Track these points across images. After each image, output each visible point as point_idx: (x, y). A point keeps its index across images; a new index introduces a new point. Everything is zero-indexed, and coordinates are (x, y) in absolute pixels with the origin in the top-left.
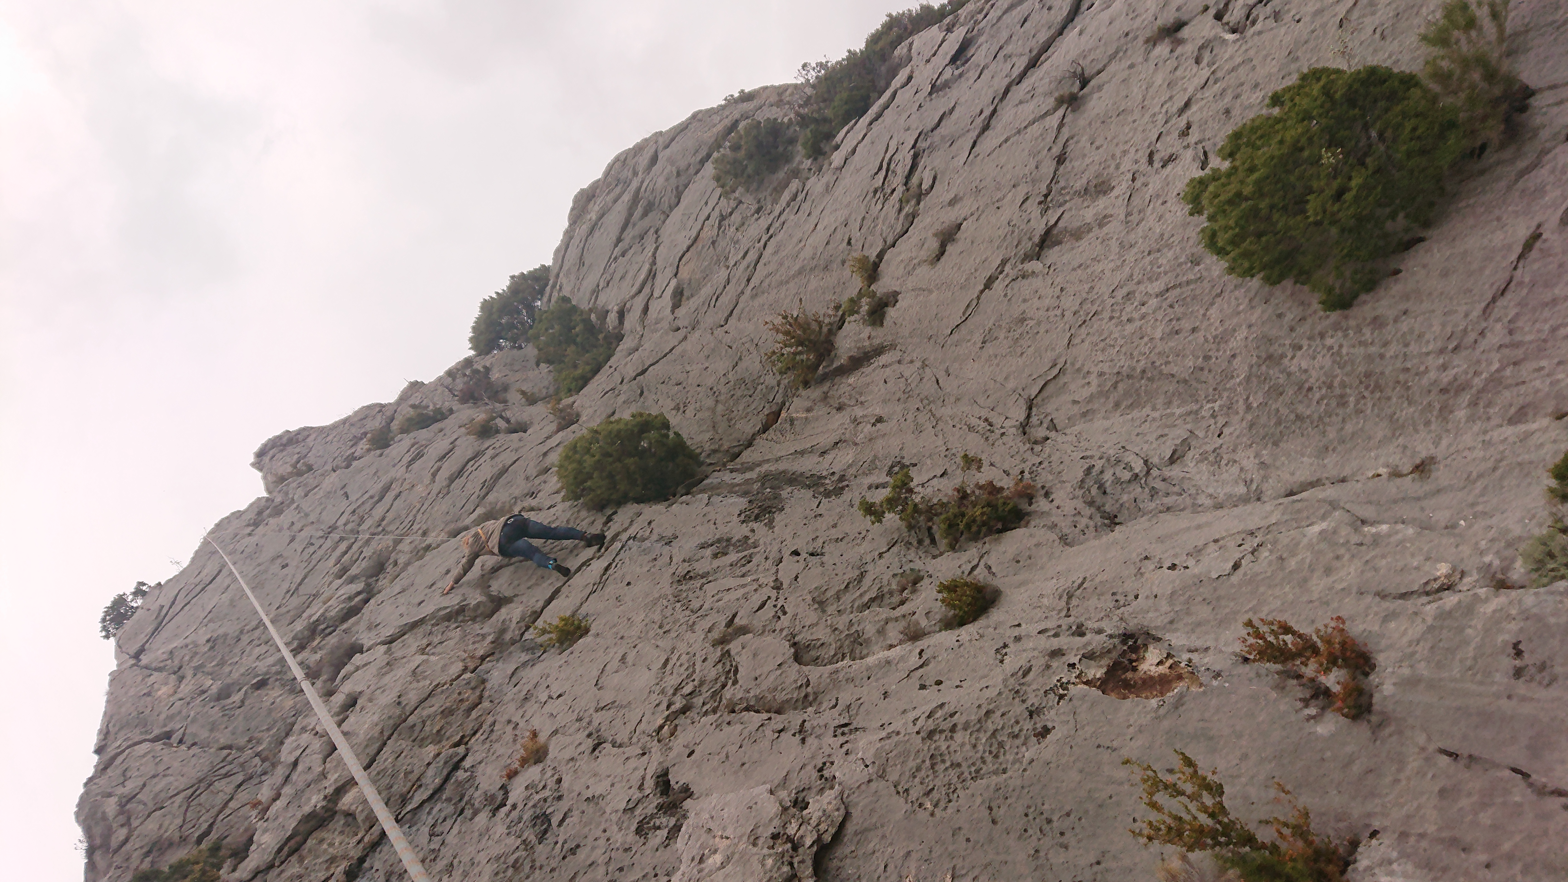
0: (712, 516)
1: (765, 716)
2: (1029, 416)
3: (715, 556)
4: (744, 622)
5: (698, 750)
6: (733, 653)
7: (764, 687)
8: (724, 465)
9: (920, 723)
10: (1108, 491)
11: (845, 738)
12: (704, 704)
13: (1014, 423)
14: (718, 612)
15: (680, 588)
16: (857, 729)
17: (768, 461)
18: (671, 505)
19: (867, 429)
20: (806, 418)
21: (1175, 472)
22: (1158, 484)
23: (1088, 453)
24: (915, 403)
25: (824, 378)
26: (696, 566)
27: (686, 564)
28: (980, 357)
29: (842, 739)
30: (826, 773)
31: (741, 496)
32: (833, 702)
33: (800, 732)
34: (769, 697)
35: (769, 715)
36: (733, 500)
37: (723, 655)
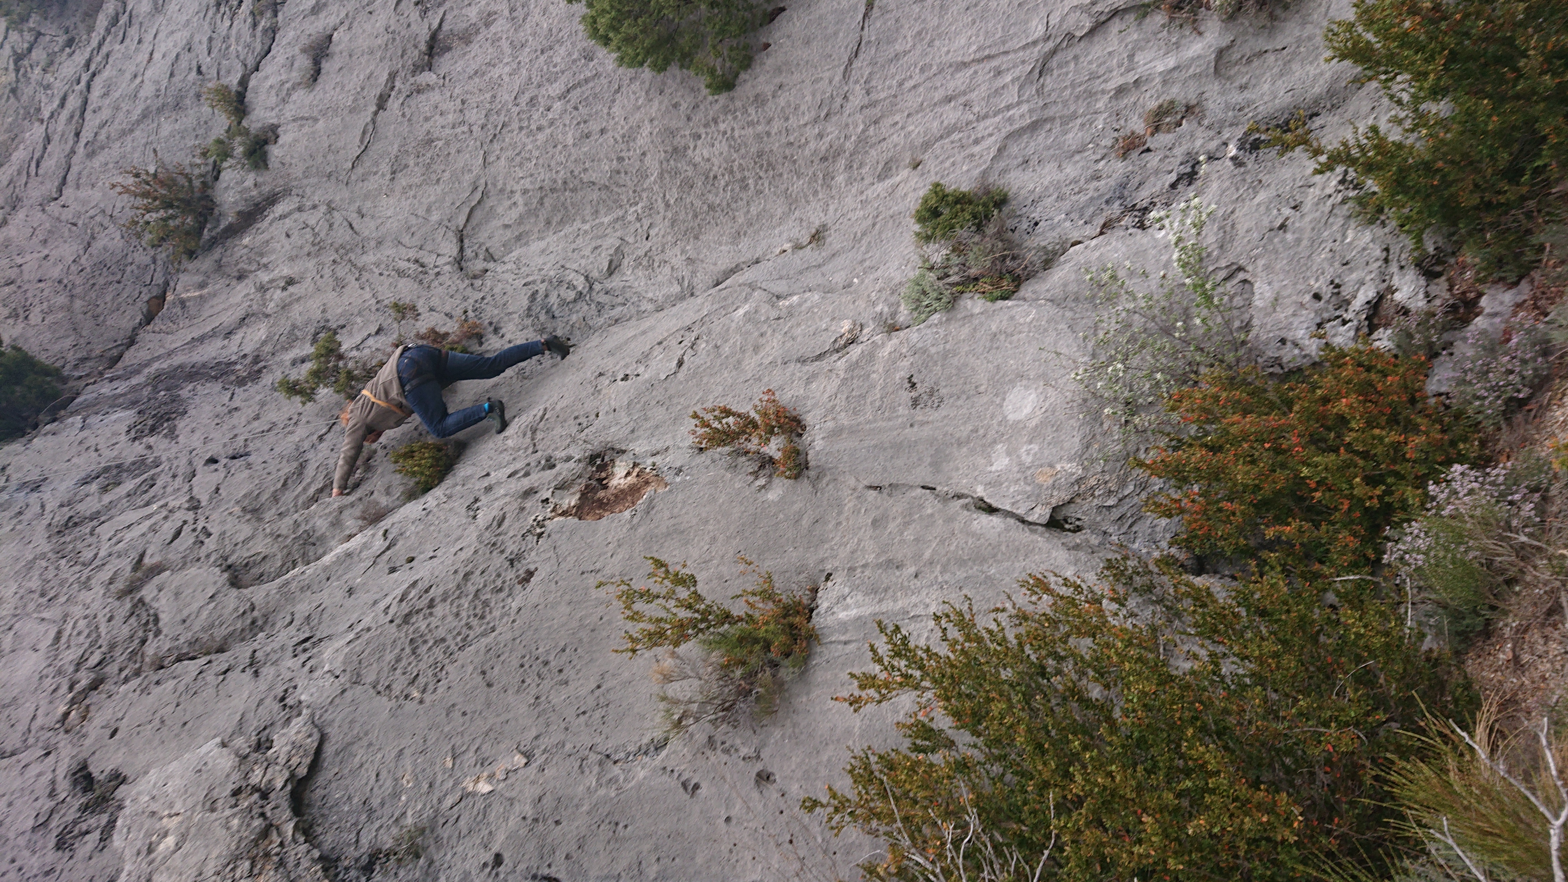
0: (92, 441)
1: (203, 660)
2: (462, 249)
3: (105, 489)
4: (156, 559)
5: (123, 725)
6: (147, 600)
7: (197, 627)
8: (101, 374)
9: (392, 611)
10: (557, 314)
11: (307, 655)
12: (121, 670)
13: (446, 259)
14: (119, 556)
15: (63, 540)
16: (320, 640)
17: (158, 358)
18: (30, 441)
19: (278, 294)
20: (201, 297)
21: (615, 282)
22: (603, 298)
23: (530, 279)
24: (329, 256)
25: (213, 242)
26: (81, 507)
27: (66, 509)
28: (392, 190)
29: (303, 657)
30: (290, 701)
31: (126, 408)
32: (288, 619)
33: (251, 665)
34: (205, 637)
35: (208, 658)
36: (114, 417)
37: (135, 606)
